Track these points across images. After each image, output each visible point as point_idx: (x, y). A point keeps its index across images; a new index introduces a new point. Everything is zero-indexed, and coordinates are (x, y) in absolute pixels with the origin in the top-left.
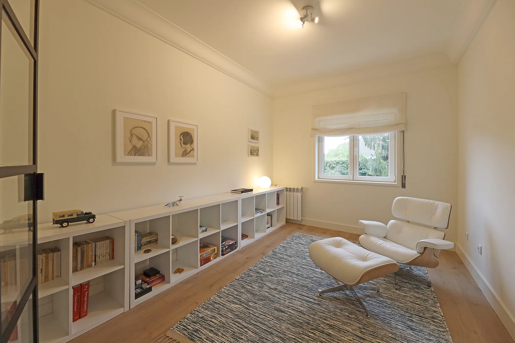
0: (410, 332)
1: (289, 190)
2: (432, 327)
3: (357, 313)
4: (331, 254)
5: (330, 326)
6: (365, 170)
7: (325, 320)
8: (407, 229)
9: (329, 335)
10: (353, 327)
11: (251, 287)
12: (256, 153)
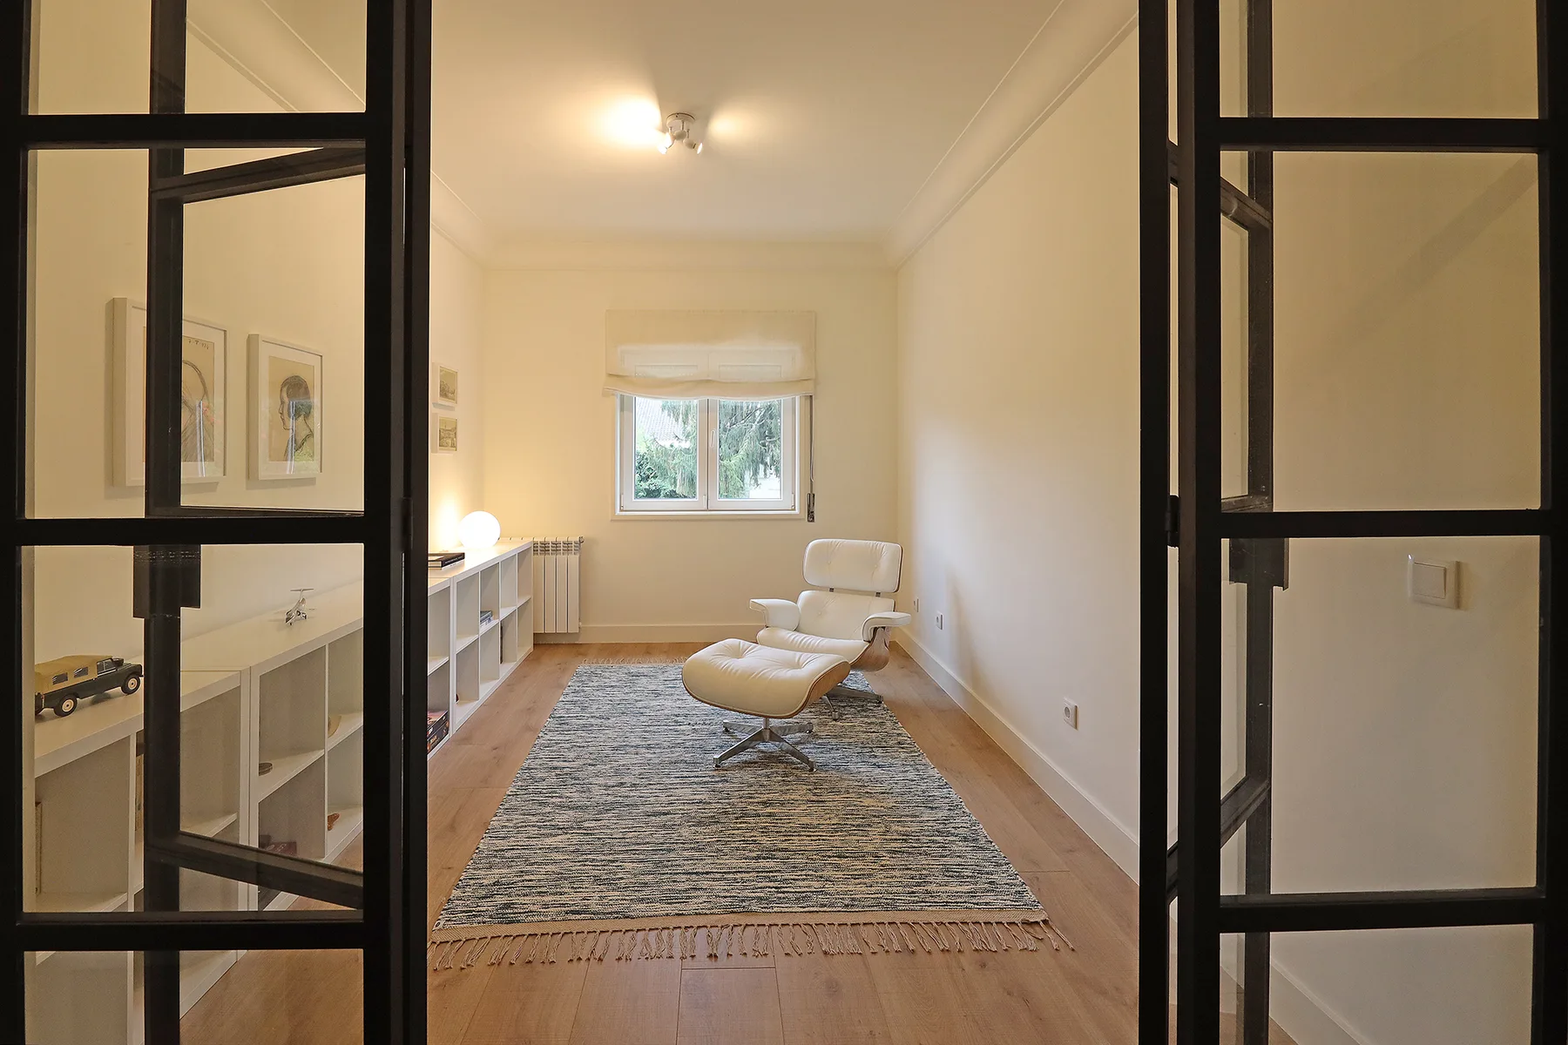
0: (878, 770)
1: (543, 548)
2: (903, 755)
3: (794, 771)
4: (737, 671)
5: (764, 803)
6: (658, 481)
7: (751, 798)
8: (834, 603)
9: (770, 815)
10: (799, 792)
11: (560, 797)
12: (449, 441)
